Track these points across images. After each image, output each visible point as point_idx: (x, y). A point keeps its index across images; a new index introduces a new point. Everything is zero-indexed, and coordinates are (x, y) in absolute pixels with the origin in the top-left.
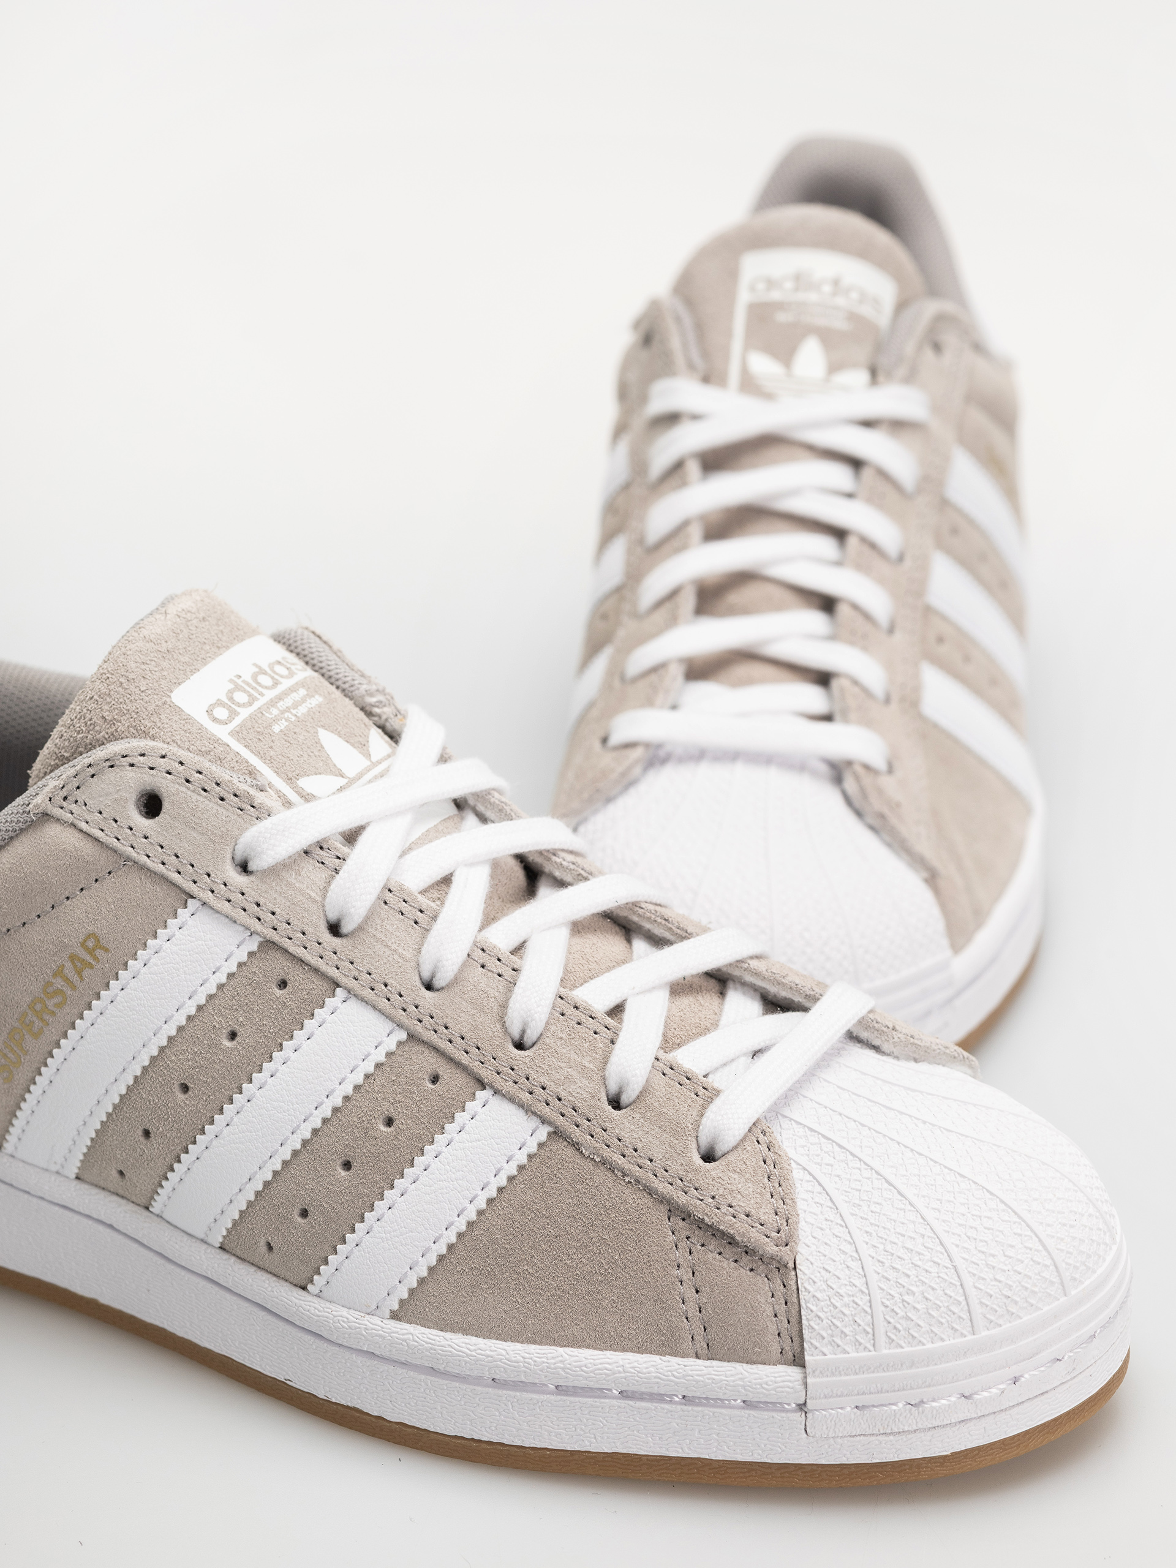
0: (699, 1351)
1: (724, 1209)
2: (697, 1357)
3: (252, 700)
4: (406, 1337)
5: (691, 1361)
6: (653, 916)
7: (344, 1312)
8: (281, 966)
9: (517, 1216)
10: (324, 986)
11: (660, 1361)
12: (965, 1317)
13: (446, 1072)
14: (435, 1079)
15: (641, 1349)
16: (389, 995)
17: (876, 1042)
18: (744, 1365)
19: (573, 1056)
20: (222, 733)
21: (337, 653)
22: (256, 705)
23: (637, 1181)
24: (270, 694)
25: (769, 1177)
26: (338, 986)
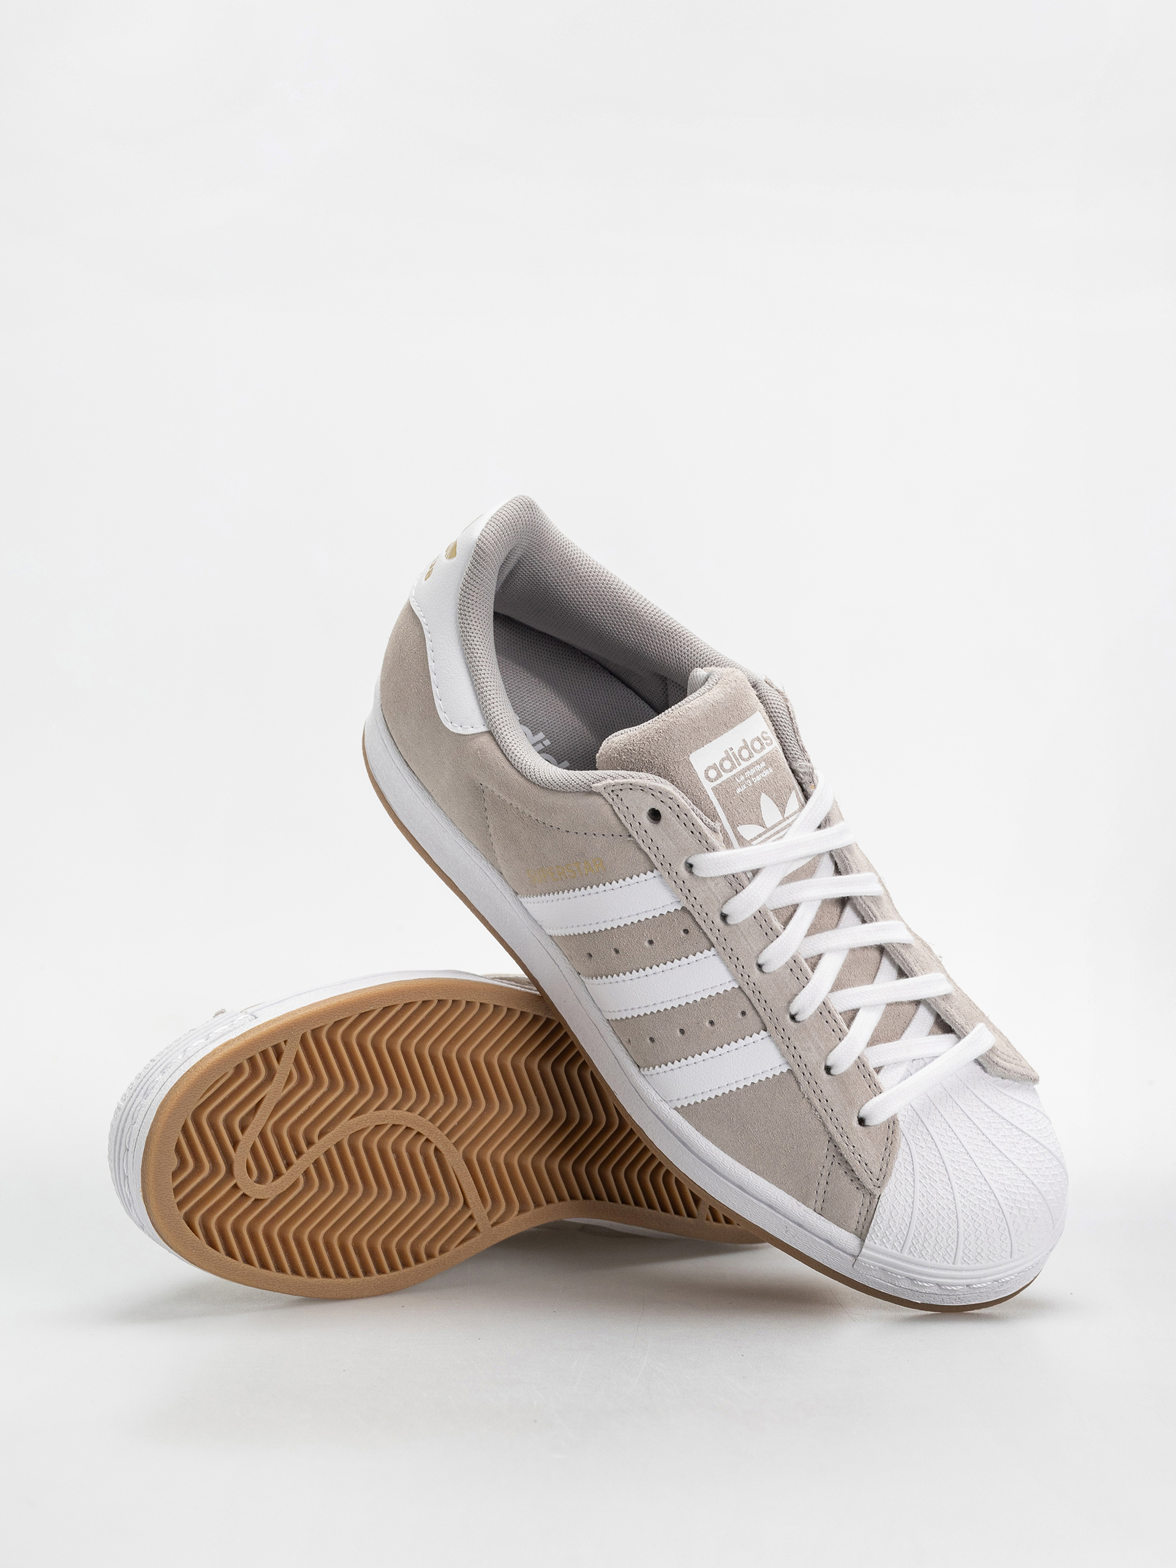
0: (817, 1209)
1: (857, 1155)
2: (815, 1211)
3: (733, 767)
4: (678, 1123)
5: (811, 1211)
6: (897, 954)
7: (653, 1093)
8: (688, 923)
9: (755, 1101)
10: (707, 944)
11: (795, 1203)
12: (952, 1256)
13: (750, 1013)
14: (743, 1013)
15: (789, 1192)
16: (737, 965)
17: (985, 1065)
18: (836, 1226)
19: (816, 1038)
20: (708, 786)
21: (795, 731)
22: (734, 772)
23: (821, 1117)
24: (744, 764)
25: (886, 1149)
26: (714, 947)
